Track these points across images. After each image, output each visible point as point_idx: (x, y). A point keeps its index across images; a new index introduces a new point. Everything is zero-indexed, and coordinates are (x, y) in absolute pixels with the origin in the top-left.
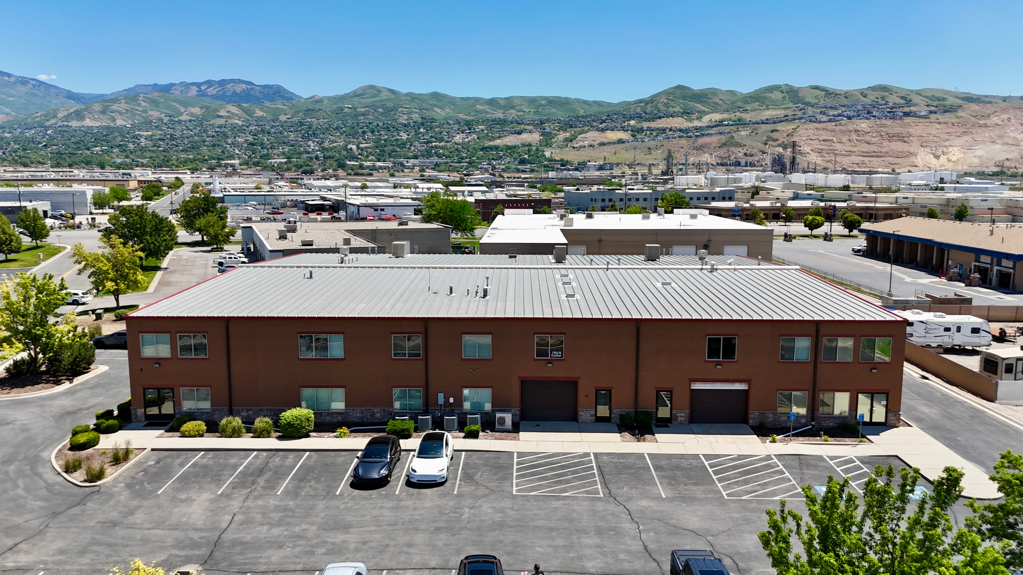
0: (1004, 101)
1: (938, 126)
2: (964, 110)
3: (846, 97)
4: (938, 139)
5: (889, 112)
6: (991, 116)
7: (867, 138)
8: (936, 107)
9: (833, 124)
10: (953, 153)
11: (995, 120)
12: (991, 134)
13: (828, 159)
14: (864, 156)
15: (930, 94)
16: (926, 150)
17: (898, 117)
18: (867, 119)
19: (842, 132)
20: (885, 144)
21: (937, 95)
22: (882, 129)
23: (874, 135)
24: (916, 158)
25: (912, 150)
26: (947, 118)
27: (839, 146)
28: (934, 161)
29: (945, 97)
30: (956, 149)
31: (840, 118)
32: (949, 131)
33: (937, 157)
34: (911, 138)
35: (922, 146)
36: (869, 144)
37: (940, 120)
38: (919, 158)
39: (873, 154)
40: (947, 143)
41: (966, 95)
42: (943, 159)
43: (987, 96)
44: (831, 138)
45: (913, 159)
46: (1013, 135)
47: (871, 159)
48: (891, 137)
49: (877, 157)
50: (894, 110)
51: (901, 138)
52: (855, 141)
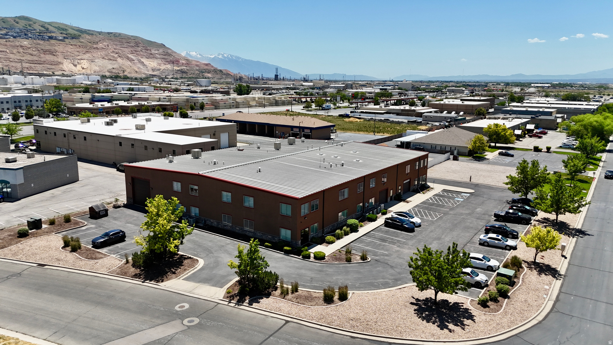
0: (100, 34)
1: (71, 47)
2: (83, 38)
3: (4, 22)
4: (73, 55)
5: (39, 35)
6: (99, 43)
7: (30, 51)
8: (66, 34)
9: (4, 40)
10: (84, 63)
11: (100, 45)
12: (101, 53)
13: (7, 64)
14: (30, 63)
15: (57, 26)
16: (68, 61)
17: (46, 40)
18: (27, 39)
19: (11, 46)
20: (42, 56)
21: (62, 26)
22: (38, 46)
23: (34, 50)
24: (63, 66)
25: (59, 61)
26: (74, 42)
27: (12, 56)
28: (74, 67)
29: (66, 28)
30: (85, 61)
31: (8, 36)
32: (78, 50)
33: (75, 66)
34: (57, 53)
35: (65, 59)
36: (32, 55)
37: (72, 43)
38: (65, 66)
39: (36, 62)
40: (79, 57)
41: (78, 29)
42: (79, 67)
43: (89, 30)
44: (5, 50)
45: (61, 66)
46: (112, 54)
47: (36, 65)
48: (45, 52)
49: (39, 64)
50: (41, 34)
51: (52, 53)
52: (22, 53)
